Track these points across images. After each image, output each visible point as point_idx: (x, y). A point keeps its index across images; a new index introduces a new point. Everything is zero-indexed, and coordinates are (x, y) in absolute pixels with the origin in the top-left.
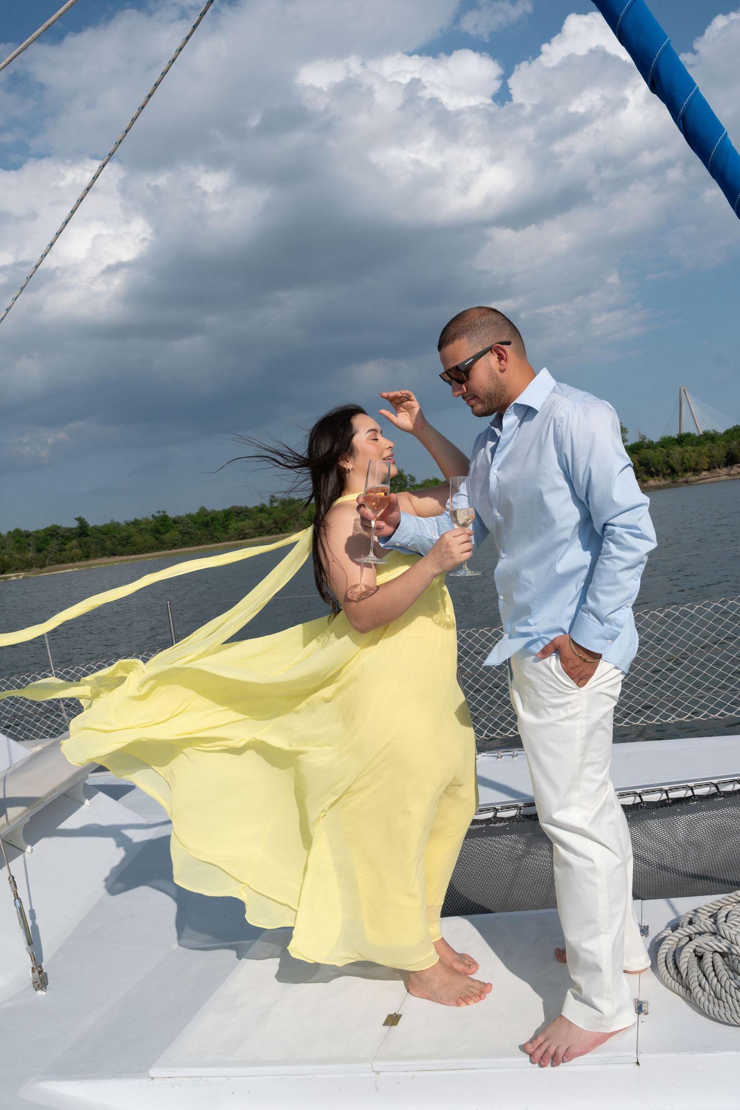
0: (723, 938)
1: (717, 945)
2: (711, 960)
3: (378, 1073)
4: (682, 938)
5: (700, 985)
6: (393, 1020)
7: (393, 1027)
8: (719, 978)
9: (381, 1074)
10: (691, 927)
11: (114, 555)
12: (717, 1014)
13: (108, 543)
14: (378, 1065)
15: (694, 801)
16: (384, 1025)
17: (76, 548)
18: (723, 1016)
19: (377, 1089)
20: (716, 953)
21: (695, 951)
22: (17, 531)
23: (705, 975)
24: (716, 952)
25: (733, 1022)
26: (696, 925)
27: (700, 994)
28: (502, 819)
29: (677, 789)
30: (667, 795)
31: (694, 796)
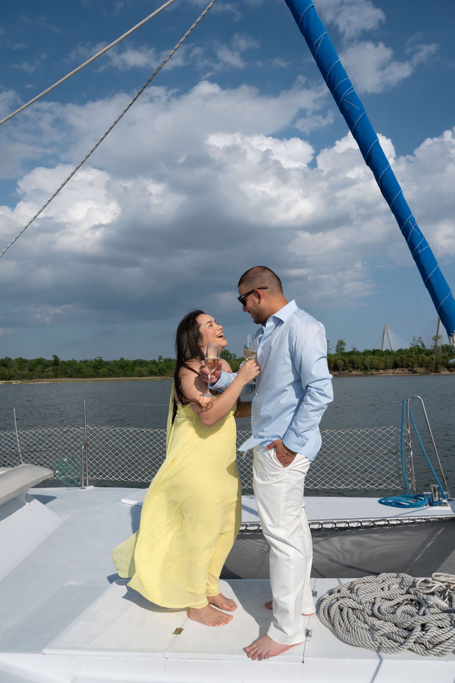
0: (354, 601)
1: (350, 604)
2: (347, 611)
3: (167, 658)
4: (334, 599)
5: (339, 624)
6: (179, 631)
7: (178, 635)
8: (350, 621)
9: (169, 659)
10: (339, 594)
11: (71, 377)
12: (346, 639)
13: (69, 371)
14: (168, 655)
15: (348, 529)
16: (173, 633)
17: (51, 371)
18: (349, 640)
19: (165, 667)
20: (349, 608)
21: (339, 606)
22: (21, 359)
23: (342, 619)
25: (354, 644)
26: (341, 593)
27: (339, 628)
28: (249, 531)
29: (341, 522)
30: (336, 525)
31: (349, 527)
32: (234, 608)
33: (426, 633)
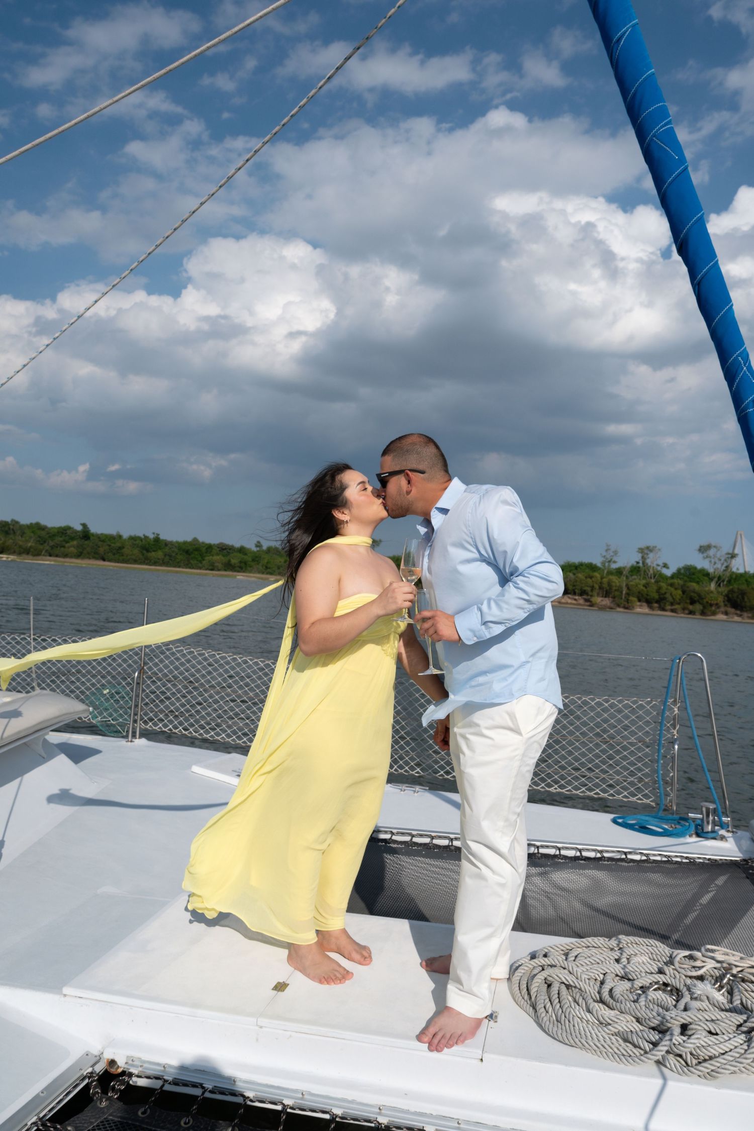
0: (571, 973)
1: (565, 978)
2: (558, 989)
3: (261, 1027)
4: (536, 967)
5: (545, 1007)
6: (280, 987)
7: (280, 993)
8: (562, 1004)
9: (264, 1029)
10: (546, 959)
11: (104, 560)
12: (555, 1033)
13: (101, 550)
14: (263, 1021)
15: (559, 859)
16: (273, 989)
17: (74, 547)
18: (560, 1035)
19: (257, 1040)
20: (563, 985)
21: (545, 979)
23: (550, 1000)
24: (563, 983)
25: (567, 1042)
26: (550, 959)
27: (543, 1015)
29: (547, 847)
30: (538, 850)
31: (560, 854)
32: (368, 962)
33: (688, 1039)
